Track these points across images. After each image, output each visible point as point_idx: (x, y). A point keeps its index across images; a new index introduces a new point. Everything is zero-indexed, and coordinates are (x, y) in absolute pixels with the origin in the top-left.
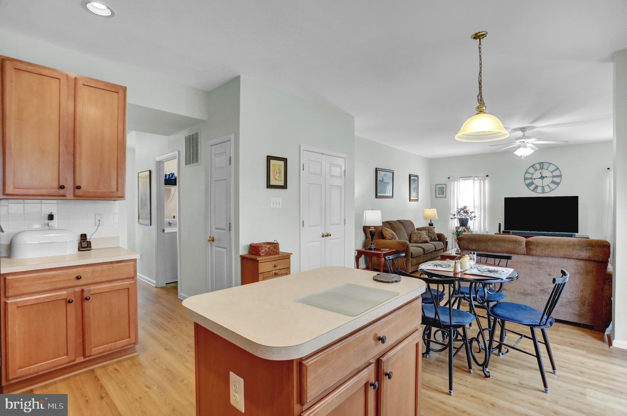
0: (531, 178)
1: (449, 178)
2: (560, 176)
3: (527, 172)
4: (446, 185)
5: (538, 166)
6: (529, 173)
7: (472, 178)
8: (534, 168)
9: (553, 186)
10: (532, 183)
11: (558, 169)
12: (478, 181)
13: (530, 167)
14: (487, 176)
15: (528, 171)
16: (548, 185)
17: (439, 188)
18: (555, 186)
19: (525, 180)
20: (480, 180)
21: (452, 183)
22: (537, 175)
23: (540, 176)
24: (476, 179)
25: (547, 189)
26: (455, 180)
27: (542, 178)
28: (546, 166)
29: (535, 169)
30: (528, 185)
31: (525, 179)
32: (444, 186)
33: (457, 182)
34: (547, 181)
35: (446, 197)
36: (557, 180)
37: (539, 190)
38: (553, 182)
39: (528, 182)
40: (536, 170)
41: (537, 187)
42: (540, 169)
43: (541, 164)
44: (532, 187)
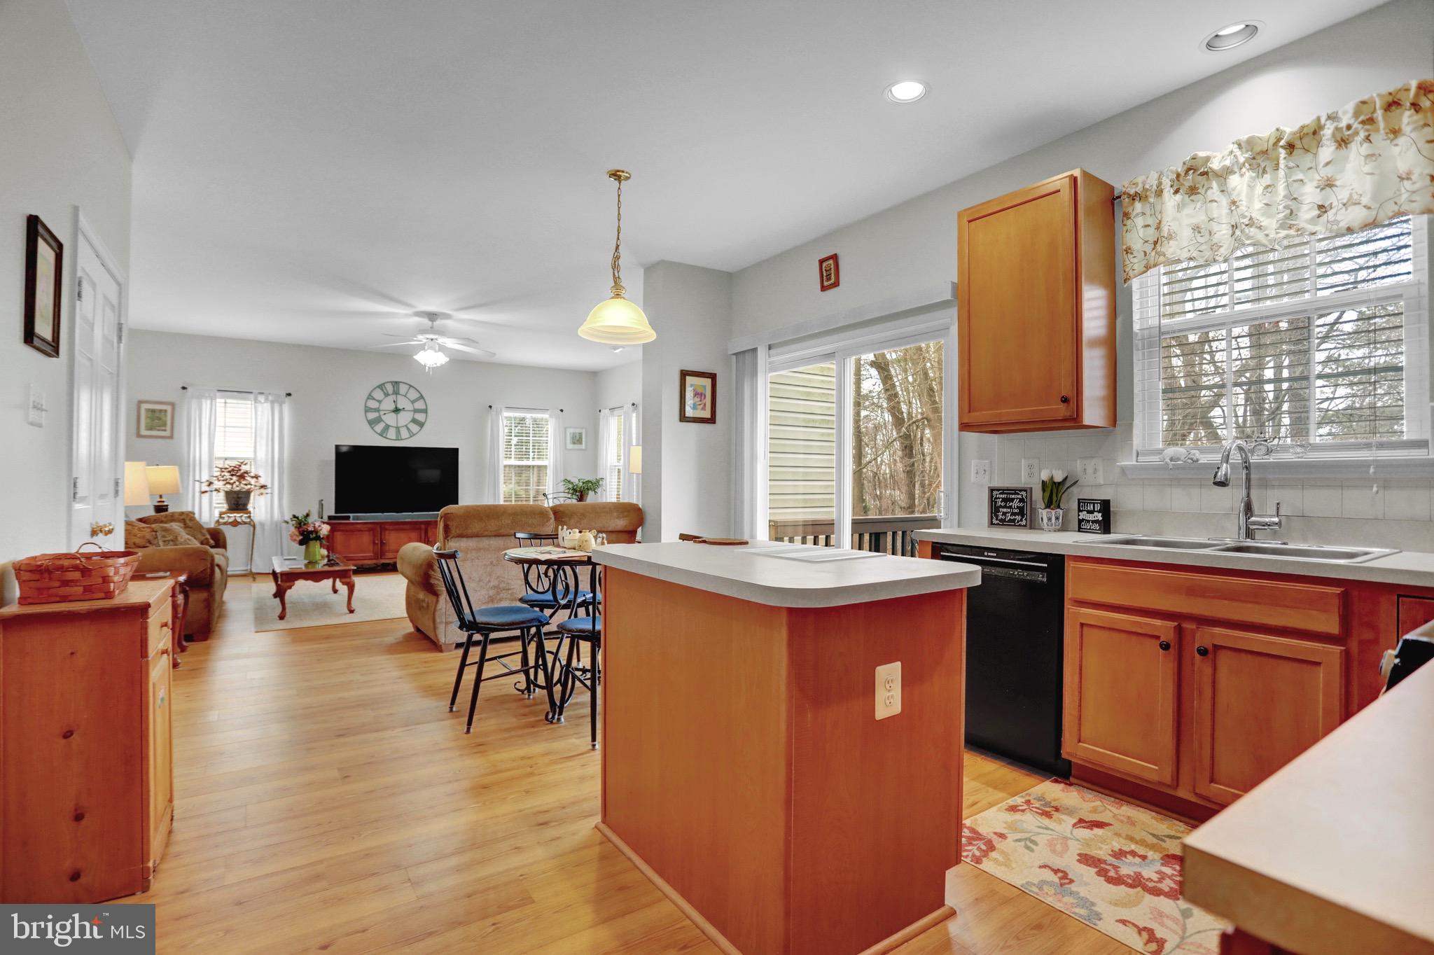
0: (377, 410)
1: (184, 388)
2: (425, 411)
3: (370, 397)
4: (173, 405)
5: (390, 388)
6: (374, 399)
7: (252, 396)
8: (383, 390)
9: (414, 428)
10: (379, 420)
11: (422, 397)
12: (267, 406)
13: (375, 388)
14: (289, 395)
15: (372, 394)
16: (406, 426)
17: (148, 410)
18: (418, 428)
19: (366, 411)
20: (272, 402)
21: (194, 404)
22: (388, 404)
23: (392, 407)
24: (261, 398)
25: (404, 433)
26: (200, 397)
27: (397, 410)
28: (403, 389)
29: (384, 392)
30: (372, 423)
31: (368, 410)
32: (168, 408)
33: (209, 402)
34: (404, 418)
35: (171, 437)
36: (420, 417)
37: (392, 433)
38: (414, 421)
39: (372, 416)
40: (387, 395)
41: (387, 427)
42: (393, 394)
43: (396, 384)
44: (379, 428)
